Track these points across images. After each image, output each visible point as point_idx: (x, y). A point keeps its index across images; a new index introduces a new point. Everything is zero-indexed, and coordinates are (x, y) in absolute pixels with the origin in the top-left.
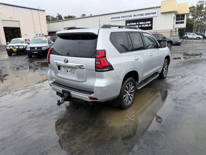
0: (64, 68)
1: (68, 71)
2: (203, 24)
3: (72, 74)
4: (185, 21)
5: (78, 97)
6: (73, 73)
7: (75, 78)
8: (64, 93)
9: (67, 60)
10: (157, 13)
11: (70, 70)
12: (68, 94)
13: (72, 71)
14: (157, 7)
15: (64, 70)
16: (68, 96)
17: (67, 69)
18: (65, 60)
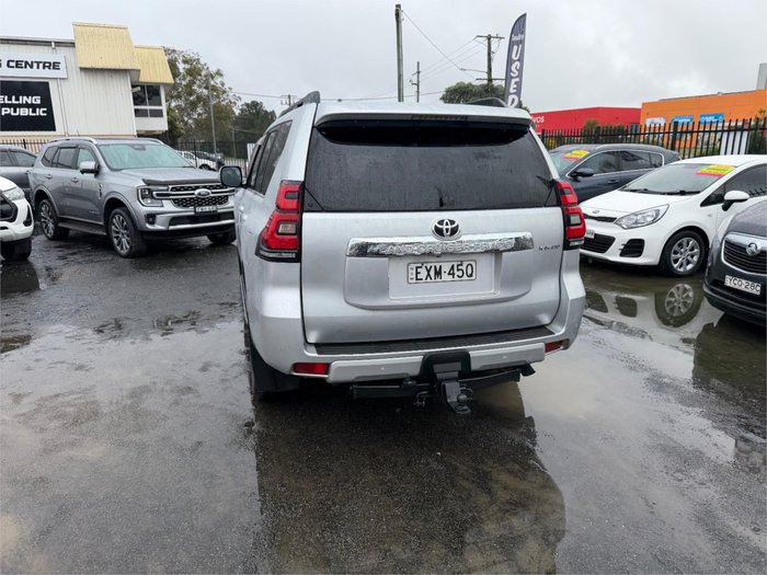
0: (414, 266)
1: (438, 273)
2: (186, 124)
3: (465, 277)
4: (164, 107)
6: (471, 275)
9: (449, 227)
10: (62, 66)
11: (453, 267)
12: (458, 366)
13: (464, 268)
14: (58, 44)
15: (417, 273)
16: (460, 373)
17: (433, 265)
18: (444, 227)
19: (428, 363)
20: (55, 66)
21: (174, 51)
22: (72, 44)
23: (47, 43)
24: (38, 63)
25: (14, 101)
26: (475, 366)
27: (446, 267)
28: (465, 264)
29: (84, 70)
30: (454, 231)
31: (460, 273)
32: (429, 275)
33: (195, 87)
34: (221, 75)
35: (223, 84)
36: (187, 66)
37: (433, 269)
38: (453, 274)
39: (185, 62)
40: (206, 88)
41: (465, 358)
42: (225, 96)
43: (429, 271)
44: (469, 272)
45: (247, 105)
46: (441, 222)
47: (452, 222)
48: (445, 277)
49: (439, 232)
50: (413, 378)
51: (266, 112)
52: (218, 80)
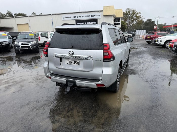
0: (66, 60)
1: (71, 63)
2: (130, 25)
3: (77, 64)
4: (120, 23)
5: (84, 85)
6: (78, 64)
7: (82, 69)
8: (68, 83)
9: (72, 53)
10: (100, 16)
12: (73, 84)
13: (77, 62)
14: (100, 11)
15: (67, 62)
16: (73, 85)
17: (70, 61)
18: (70, 53)
19: (67, 81)
20: (99, 16)
21: (130, 9)
22: (102, 11)
23: (98, 11)
24: (96, 15)
25: (91, 23)
26: (78, 85)
27: (73, 62)
28: (77, 61)
29: (104, 16)
30: (73, 54)
31: (76, 63)
32: (69, 63)
33: (133, 17)
34: (140, 13)
35: (140, 15)
36: (132, 12)
38: (74, 63)
39: (132, 11)
40: (136, 17)
41: (74, 83)
42: (140, 18)
43: (69, 62)
44: (78, 63)
45: (147, 20)
46: (70, 52)
47: (72, 52)
48: (73, 64)
49: (69, 53)
51: (152, 21)
52: (139, 14)
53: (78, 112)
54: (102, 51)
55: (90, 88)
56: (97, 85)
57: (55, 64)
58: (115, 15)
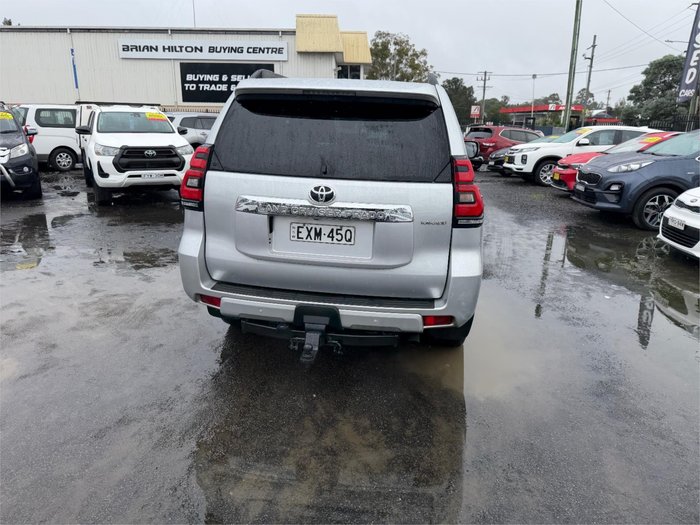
0: (296, 226)
1: (318, 234)
3: (344, 241)
5: (376, 324)
6: (350, 240)
7: (367, 259)
8: (306, 318)
9: (324, 193)
10: (285, 51)
11: (332, 231)
12: (326, 320)
13: (343, 232)
14: (285, 33)
15: (298, 232)
16: (327, 326)
17: (314, 226)
18: (319, 193)
19: (300, 312)
20: (279, 51)
21: (388, 34)
22: (293, 33)
23: (275, 33)
24: (268, 49)
26: (345, 323)
27: (326, 230)
28: (344, 229)
29: (300, 53)
30: (330, 197)
31: (339, 237)
32: (309, 235)
33: (401, 66)
34: (425, 55)
35: (425, 63)
36: (398, 47)
37: (313, 231)
38: (333, 237)
39: (396, 44)
40: (410, 66)
41: (334, 315)
42: (426, 73)
43: (309, 232)
44: (349, 237)
45: (448, 81)
46: (317, 189)
47: (328, 189)
48: (324, 238)
49: (315, 197)
50: (288, 323)
51: (465, 87)
52: (422, 59)
53: (360, 431)
54: (450, 186)
55: (396, 333)
56: (426, 319)
57: (241, 239)
58: (342, 53)
